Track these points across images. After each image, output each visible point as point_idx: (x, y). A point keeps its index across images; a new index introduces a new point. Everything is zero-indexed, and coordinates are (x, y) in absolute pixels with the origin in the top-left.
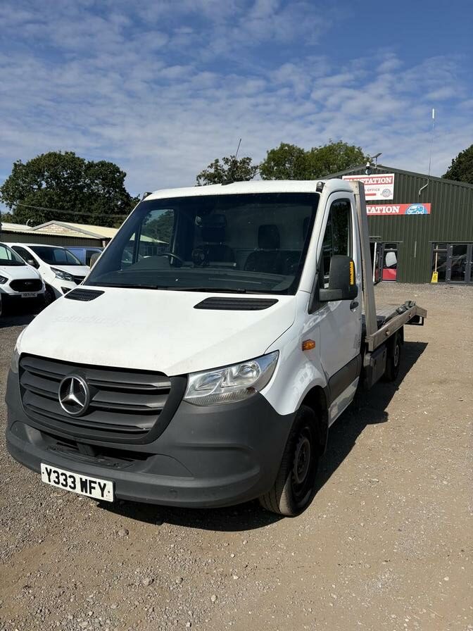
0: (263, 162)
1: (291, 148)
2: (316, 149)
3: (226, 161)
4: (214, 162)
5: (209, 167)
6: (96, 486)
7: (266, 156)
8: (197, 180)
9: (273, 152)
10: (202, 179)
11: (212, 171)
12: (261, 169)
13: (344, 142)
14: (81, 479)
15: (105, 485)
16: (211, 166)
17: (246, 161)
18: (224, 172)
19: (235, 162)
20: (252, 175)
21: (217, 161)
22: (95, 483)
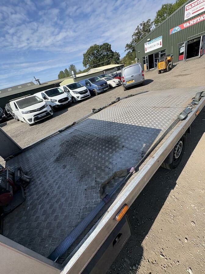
3: (141, 25)
4: (137, 27)
5: (136, 30)
10: (134, 36)
12: (154, 22)
17: (148, 21)
18: (141, 30)
19: (144, 24)
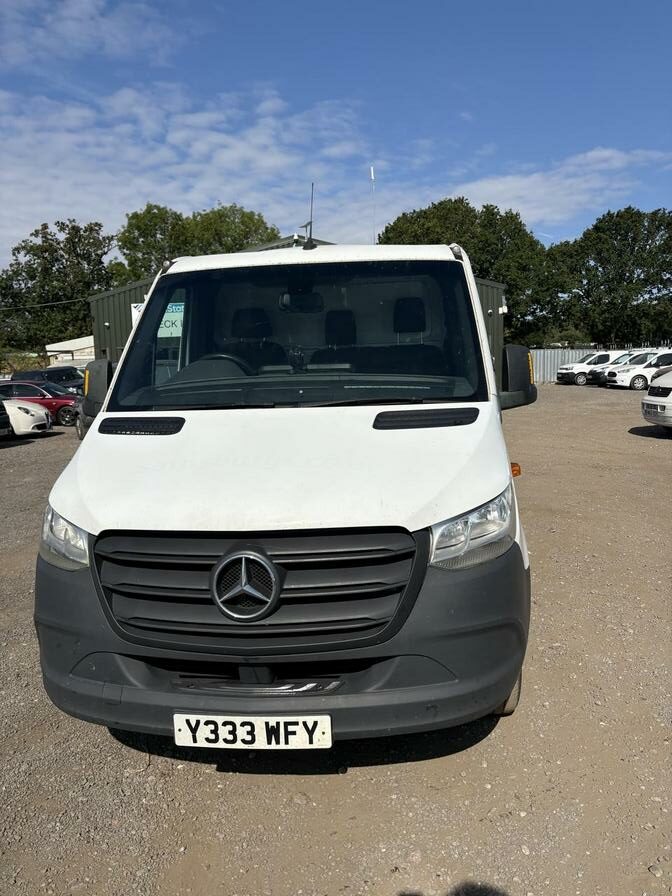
0: (122, 230)
1: (163, 212)
2: (199, 214)
3: (62, 227)
4: (40, 228)
5: (32, 235)
6: (300, 729)
7: (125, 222)
8: (14, 254)
9: (135, 216)
10: (23, 253)
11: (38, 241)
12: (119, 240)
13: (238, 206)
14: (267, 724)
15: (316, 723)
16: (36, 234)
17: (93, 228)
18: (59, 244)
19: (76, 230)
20: (106, 250)
21: (45, 226)
22: (296, 723)
